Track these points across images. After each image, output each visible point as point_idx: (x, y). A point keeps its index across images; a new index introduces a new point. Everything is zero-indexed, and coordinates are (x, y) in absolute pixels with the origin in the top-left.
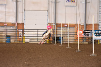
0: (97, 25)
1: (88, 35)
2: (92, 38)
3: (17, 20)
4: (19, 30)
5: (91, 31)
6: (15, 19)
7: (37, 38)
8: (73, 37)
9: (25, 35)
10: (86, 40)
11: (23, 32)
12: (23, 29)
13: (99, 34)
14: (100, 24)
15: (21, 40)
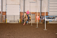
0: (47, 13)
1: (43, 18)
2: (44, 20)
3: (2, 10)
4: (3, 16)
5: (44, 16)
6: (1, 9)
7: (14, 20)
8: (34, 19)
9: (7, 19)
10: (41, 21)
11: (6, 17)
12: (6, 15)
13: (48, 18)
14: (49, 12)
15: (5, 21)
